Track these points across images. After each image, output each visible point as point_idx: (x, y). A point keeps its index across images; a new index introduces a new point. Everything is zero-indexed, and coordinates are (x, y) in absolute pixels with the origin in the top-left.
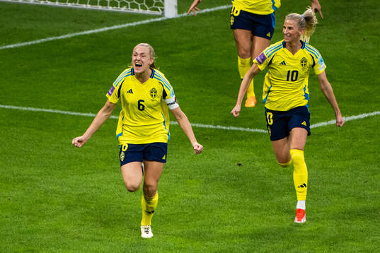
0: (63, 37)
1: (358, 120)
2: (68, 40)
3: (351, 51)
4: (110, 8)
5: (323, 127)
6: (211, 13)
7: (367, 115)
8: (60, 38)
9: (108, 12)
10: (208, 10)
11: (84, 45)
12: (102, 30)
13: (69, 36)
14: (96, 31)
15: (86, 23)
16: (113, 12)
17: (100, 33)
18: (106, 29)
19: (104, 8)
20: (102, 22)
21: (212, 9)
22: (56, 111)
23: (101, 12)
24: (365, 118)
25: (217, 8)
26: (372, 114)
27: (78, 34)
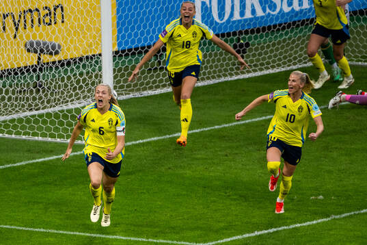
0: (18, 164)
1: (268, 234)
2: (23, 167)
3: (263, 175)
4: (58, 140)
5: (238, 240)
6: (143, 144)
7: (275, 230)
8: (16, 165)
9: (56, 143)
10: (141, 141)
11: (36, 171)
12: (51, 158)
13: (23, 163)
14: (47, 159)
15: (38, 153)
16: (61, 143)
17: (51, 161)
18: (55, 157)
19: (53, 140)
20: (51, 151)
21: (145, 141)
22: (13, 227)
23: (50, 143)
24: (274, 232)
25: (149, 140)
26: (280, 229)
27: (31, 162)
